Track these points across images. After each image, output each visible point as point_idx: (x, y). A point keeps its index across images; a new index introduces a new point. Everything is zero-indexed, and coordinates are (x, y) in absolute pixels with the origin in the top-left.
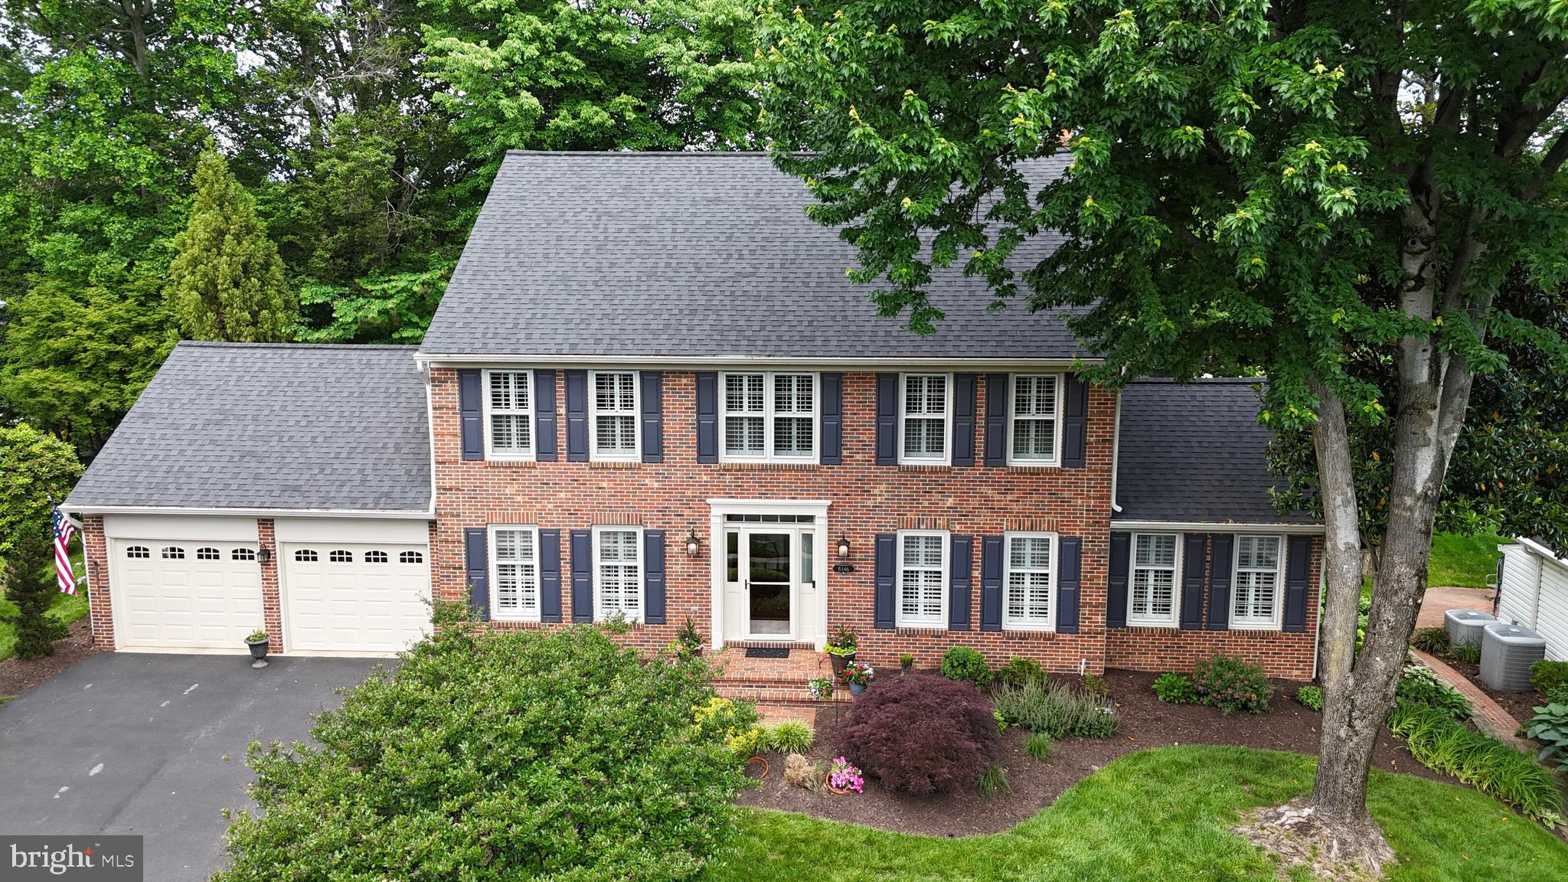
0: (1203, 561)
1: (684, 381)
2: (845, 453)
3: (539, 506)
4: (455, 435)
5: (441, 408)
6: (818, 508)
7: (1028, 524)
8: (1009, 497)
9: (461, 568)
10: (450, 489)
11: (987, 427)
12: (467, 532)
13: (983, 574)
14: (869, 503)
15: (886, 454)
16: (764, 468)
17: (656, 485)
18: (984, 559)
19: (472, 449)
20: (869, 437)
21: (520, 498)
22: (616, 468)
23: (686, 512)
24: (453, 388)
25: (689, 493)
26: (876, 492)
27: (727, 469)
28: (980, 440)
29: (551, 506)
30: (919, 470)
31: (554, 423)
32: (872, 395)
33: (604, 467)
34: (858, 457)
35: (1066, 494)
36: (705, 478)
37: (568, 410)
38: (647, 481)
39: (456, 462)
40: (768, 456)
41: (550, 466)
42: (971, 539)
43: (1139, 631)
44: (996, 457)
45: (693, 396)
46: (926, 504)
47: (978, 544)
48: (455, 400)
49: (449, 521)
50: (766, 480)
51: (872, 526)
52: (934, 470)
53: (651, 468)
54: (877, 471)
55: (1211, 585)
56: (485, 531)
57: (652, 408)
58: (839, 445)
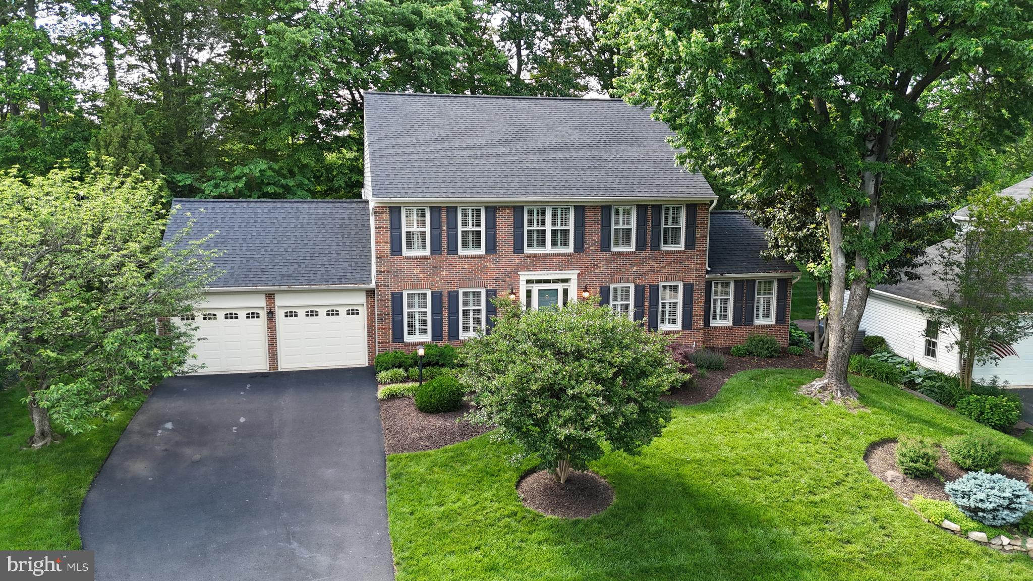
0: (743, 293)
1: (507, 211)
2: (586, 246)
3: (431, 279)
4: (387, 242)
5: (380, 228)
6: (573, 275)
7: (670, 278)
8: (662, 265)
9: (388, 314)
10: (384, 272)
11: (652, 232)
12: (393, 294)
13: (650, 303)
14: (597, 271)
15: (605, 247)
16: (546, 255)
17: (492, 266)
18: (650, 296)
19: (396, 250)
20: (597, 238)
21: (421, 275)
22: (472, 257)
23: (508, 279)
24: (386, 217)
25: (509, 269)
26: (601, 265)
27: (528, 256)
28: (649, 237)
29: (438, 279)
30: (621, 254)
31: (440, 235)
32: (599, 216)
33: (466, 257)
34: (592, 248)
35: (687, 263)
36: (517, 261)
37: (448, 228)
38: (488, 264)
39: (387, 257)
40: (548, 249)
41: (438, 257)
42: (644, 287)
43: (715, 328)
44: (656, 247)
45: (511, 219)
46: (624, 270)
47: (647, 289)
48: (387, 224)
49: (383, 289)
50: (547, 262)
51: (598, 283)
52: (628, 253)
53: (491, 257)
54: (601, 255)
55: (746, 304)
56: (402, 294)
57: (491, 226)
58: (583, 243)
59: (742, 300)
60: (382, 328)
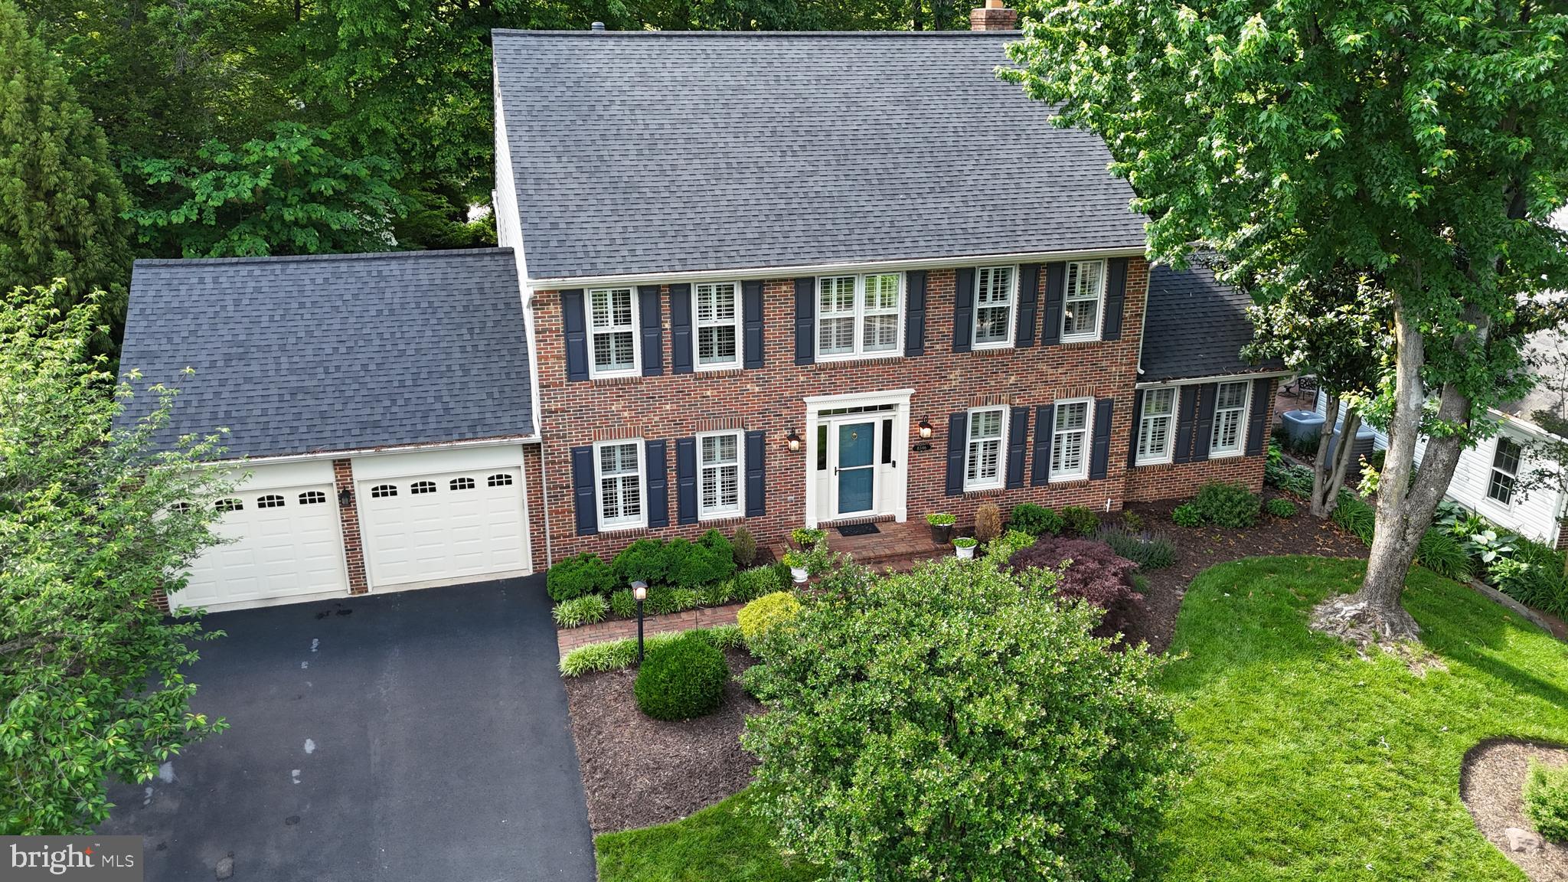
0: (1194, 406)
1: (784, 288)
2: (927, 344)
3: (645, 419)
4: (559, 358)
5: (544, 331)
6: (902, 398)
7: (1073, 392)
8: (1060, 371)
9: (568, 487)
10: (556, 412)
11: (1046, 311)
12: (574, 451)
13: (1036, 439)
14: (946, 387)
15: (961, 343)
16: (855, 364)
17: (757, 389)
18: (1037, 426)
19: (577, 370)
20: (947, 328)
21: (626, 414)
22: (720, 375)
23: (785, 412)
24: (555, 310)
25: (787, 394)
26: (952, 377)
27: (823, 368)
28: (1040, 322)
29: (657, 419)
30: (989, 354)
31: (659, 338)
32: (952, 289)
33: (708, 376)
34: (938, 347)
35: (1104, 364)
36: (802, 379)
37: (673, 325)
38: (749, 386)
39: (561, 384)
40: (859, 352)
41: (656, 380)
42: (1027, 410)
43: (1144, 469)
44: (1052, 337)
45: (792, 303)
46: (993, 383)
47: (1033, 414)
48: (558, 323)
49: (556, 443)
50: (857, 375)
51: (947, 408)
52: (1001, 353)
53: (753, 373)
54: (952, 357)
55: (1198, 426)
56: (591, 449)
57: (754, 316)
58: (922, 338)
59: (1193, 419)
60: (557, 512)
